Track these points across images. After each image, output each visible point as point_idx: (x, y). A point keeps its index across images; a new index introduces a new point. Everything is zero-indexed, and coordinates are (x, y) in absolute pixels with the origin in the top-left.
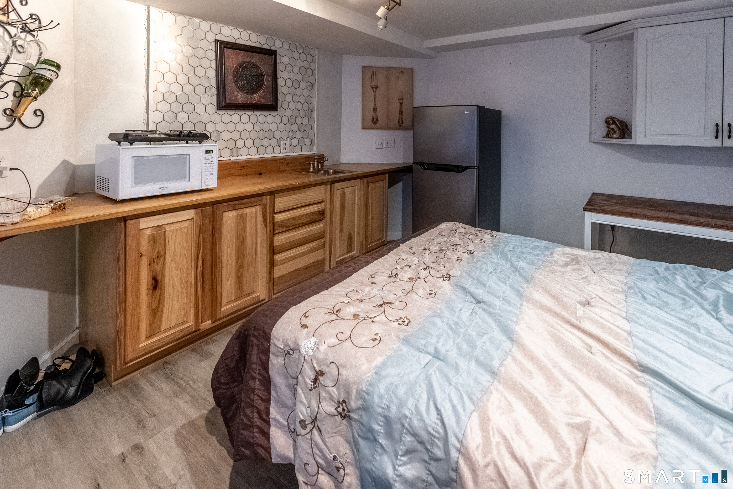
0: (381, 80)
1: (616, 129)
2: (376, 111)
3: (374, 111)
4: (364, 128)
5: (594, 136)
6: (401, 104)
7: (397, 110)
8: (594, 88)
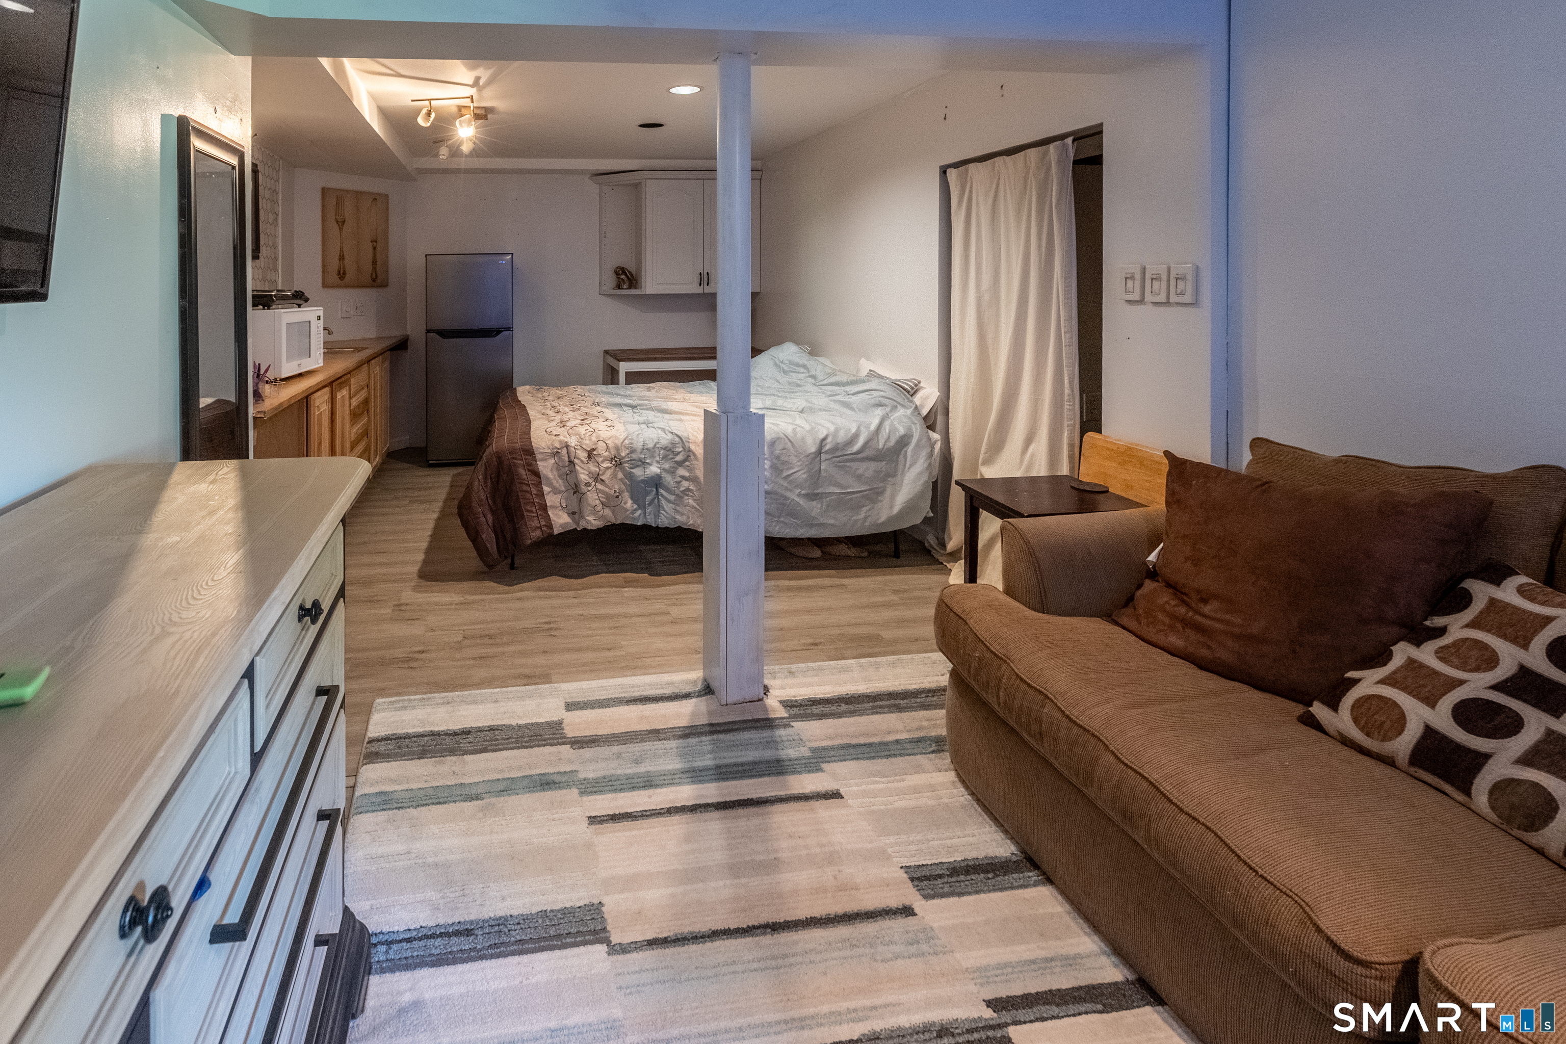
0: (348, 210)
1: (626, 279)
2: (344, 259)
3: (340, 259)
4: (325, 285)
5: (604, 288)
6: (375, 248)
7: (370, 257)
8: (603, 235)
